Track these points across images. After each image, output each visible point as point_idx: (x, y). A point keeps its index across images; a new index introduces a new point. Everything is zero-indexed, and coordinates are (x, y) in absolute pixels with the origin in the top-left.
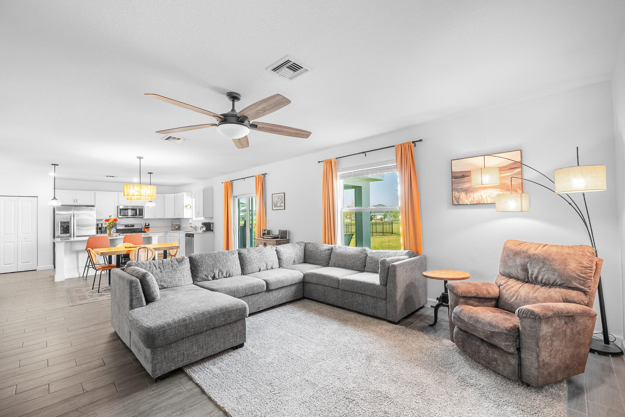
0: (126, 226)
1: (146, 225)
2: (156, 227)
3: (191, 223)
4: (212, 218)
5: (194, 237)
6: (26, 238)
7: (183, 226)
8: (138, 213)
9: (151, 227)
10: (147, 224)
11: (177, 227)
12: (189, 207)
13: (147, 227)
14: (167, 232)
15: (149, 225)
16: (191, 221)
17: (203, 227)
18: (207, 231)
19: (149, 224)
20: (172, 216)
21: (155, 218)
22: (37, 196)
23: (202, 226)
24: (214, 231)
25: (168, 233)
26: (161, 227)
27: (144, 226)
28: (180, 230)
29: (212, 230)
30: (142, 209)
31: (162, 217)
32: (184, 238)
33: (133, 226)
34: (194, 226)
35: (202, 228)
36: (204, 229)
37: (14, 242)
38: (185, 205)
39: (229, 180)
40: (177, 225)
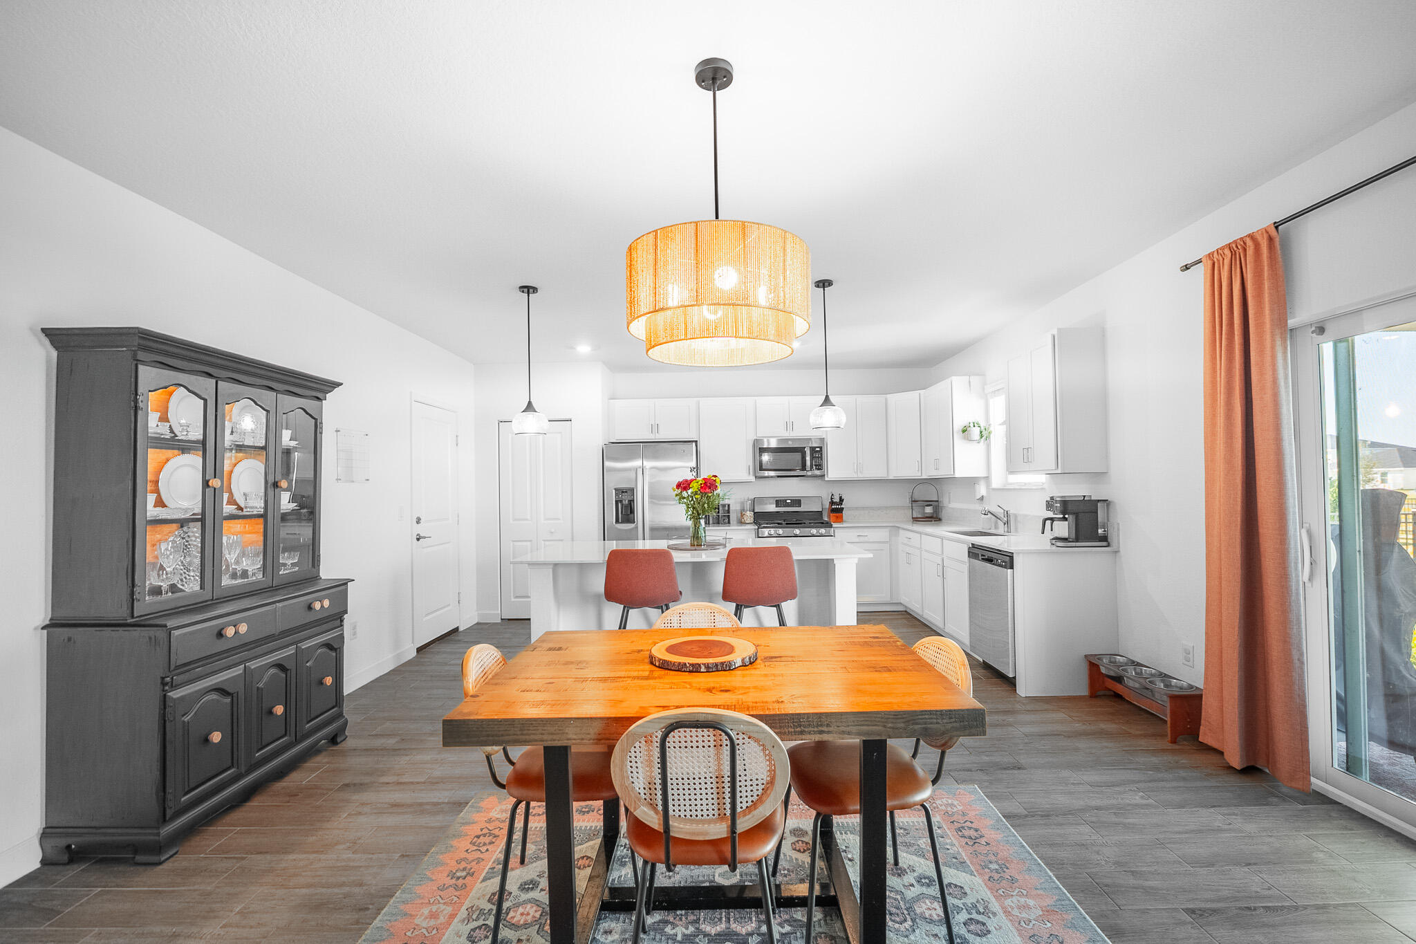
0: (779, 502)
1: (832, 503)
2: (863, 508)
3: (982, 498)
4: (1099, 476)
5: (1012, 567)
6: (553, 530)
7: (953, 505)
8: (808, 463)
9: (850, 509)
10: (837, 499)
11: (929, 510)
12: (975, 432)
13: (837, 509)
14: (899, 527)
15: (841, 500)
16: (982, 490)
17: (1052, 520)
18: (1077, 540)
19: (841, 498)
20: (911, 472)
21: (861, 476)
22: (567, 418)
23: (1051, 515)
24: (1112, 538)
25: (901, 532)
26: (880, 508)
27: (827, 505)
28: (940, 520)
29: (1104, 539)
30: (821, 448)
31: (880, 473)
32: (963, 562)
33: (797, 502)
34: (999, 512)
35: (1048, 523)
36: (1062, 529)
37: (531, 541)
38: (959, 424)
39: (1267, 222)
40: (929, 503)
